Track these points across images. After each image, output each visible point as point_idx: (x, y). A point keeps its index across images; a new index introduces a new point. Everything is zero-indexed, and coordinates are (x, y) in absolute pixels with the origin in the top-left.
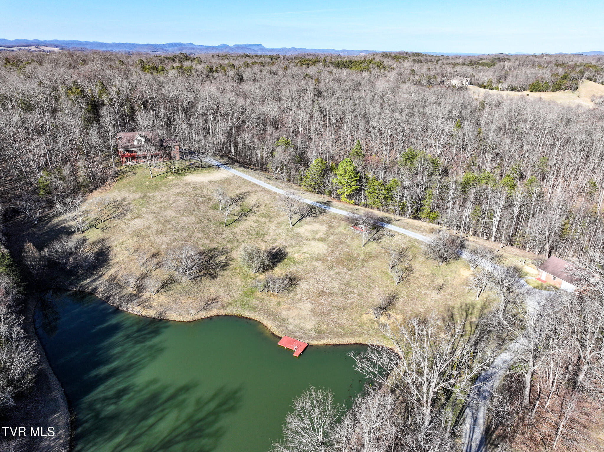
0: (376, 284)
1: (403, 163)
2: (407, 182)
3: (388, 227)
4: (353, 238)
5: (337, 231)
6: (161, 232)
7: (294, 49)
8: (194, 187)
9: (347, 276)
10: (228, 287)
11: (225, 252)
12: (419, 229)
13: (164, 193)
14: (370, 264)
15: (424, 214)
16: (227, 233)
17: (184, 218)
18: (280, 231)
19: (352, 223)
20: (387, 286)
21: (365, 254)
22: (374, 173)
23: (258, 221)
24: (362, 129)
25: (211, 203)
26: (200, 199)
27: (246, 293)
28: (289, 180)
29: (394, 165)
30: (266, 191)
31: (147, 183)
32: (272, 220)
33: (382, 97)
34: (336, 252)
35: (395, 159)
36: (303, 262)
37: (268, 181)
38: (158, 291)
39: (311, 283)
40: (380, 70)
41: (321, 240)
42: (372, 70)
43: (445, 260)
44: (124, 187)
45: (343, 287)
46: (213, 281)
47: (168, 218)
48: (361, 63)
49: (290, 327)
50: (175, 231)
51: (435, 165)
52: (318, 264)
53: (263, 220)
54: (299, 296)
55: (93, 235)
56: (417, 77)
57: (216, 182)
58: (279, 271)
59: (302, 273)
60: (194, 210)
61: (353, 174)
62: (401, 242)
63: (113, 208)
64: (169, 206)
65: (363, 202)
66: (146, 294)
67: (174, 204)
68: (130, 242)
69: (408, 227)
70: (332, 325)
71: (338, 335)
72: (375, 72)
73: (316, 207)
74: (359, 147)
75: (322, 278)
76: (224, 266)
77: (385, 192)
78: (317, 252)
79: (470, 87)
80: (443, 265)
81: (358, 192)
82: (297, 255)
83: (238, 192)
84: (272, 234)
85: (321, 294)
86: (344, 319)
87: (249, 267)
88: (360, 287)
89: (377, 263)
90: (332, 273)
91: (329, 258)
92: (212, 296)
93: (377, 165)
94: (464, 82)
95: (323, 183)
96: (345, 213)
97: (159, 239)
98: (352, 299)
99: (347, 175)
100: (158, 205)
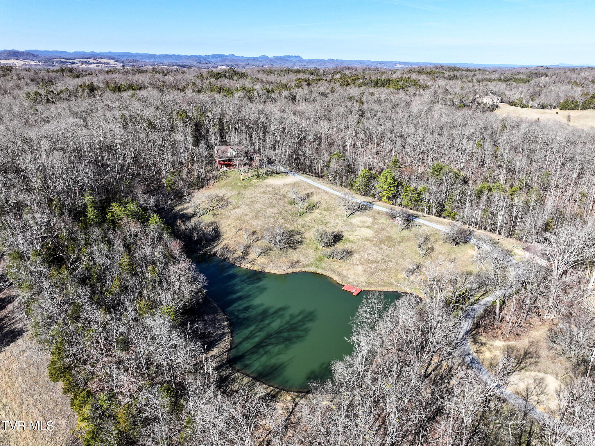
0: (407, 257)
1: (431, 174)
2: (434, 189)
3: (417, 221)
4: (392, 227)
5: (380, 222)
6: (256, 218)
7: (331, 61)
8: (273, 188)
9: (387, 251)
10: (306, 255)
11: (300, 233)
12: (441, 223)
13: (253, 192)
14: (404, 244)
15: (446, 213)
16: (300, 221)
17: (269, 209)
18: (338, 221)
19: (391, 216)
20: (415, 259)
21: (400, 238)
22: (408, 181)
23: (322, 214)
24: (399, 145)
25: (287, 199)
26: (279, 196)
27: (317, 259)
28: (341, 185)
29: (424, 175)
30: (326, 192)
31: (239, 184)
32: (332, 213)
33: (416, 118)
34: (380, 236)
35: (426, 170)
36: (356, 242)
37: (327, 185)
38: (260, 255)
39: (362, 255)
40: (416, 88)
41: (368, 227)
42: (409, 88)
43: (457, 243)
44: (223, 186)
45: (385, 258)
46: (295, 251)
47: (259, 209)
48: (398, 81)
49: (350, 280)
50: (265, 217)
51: (456, 176)
52: (367, 243)
53: (325, 213)
54: (354, 262)
55: (208, 219)
56: (450, 96)
57: (289, 184)
58: (340, 246)
59: (355, 248)
60: (276, 204)
61: (392, 181)
62: (427, 231)
63: (217, 201)
64: (258, 201)
65: (399, 203)
66: (251, 256)
67: (261, 200)
68: (234, 224)
69: (432, 221)
70: (377, 280)
71: (381, 285)
72: (411, 90)
73: (362, 205)
74: (396, 160)
75: (370, 252)
76: (300, 242)
77: (416, 196)
78: (366, 236)
79: (501, 105)
80: (456, 247)
81: (395, 196)
82: (351, 237)
83: (305, 193)
84: (332, 223)
85: (370, 261)
86: (386, 276)
87: (320, 242)
88: (396, 258)
89: (409, 244)
90: (377, 248)
91: (375, 239)
92: (296, 260)
93: (411, 175)
94: (495, 101)
95: (368, 188)
96: (386, 210)
97: (255, 223)
98: (390, 265)
99: (387, 182)
100: (250, 200)
